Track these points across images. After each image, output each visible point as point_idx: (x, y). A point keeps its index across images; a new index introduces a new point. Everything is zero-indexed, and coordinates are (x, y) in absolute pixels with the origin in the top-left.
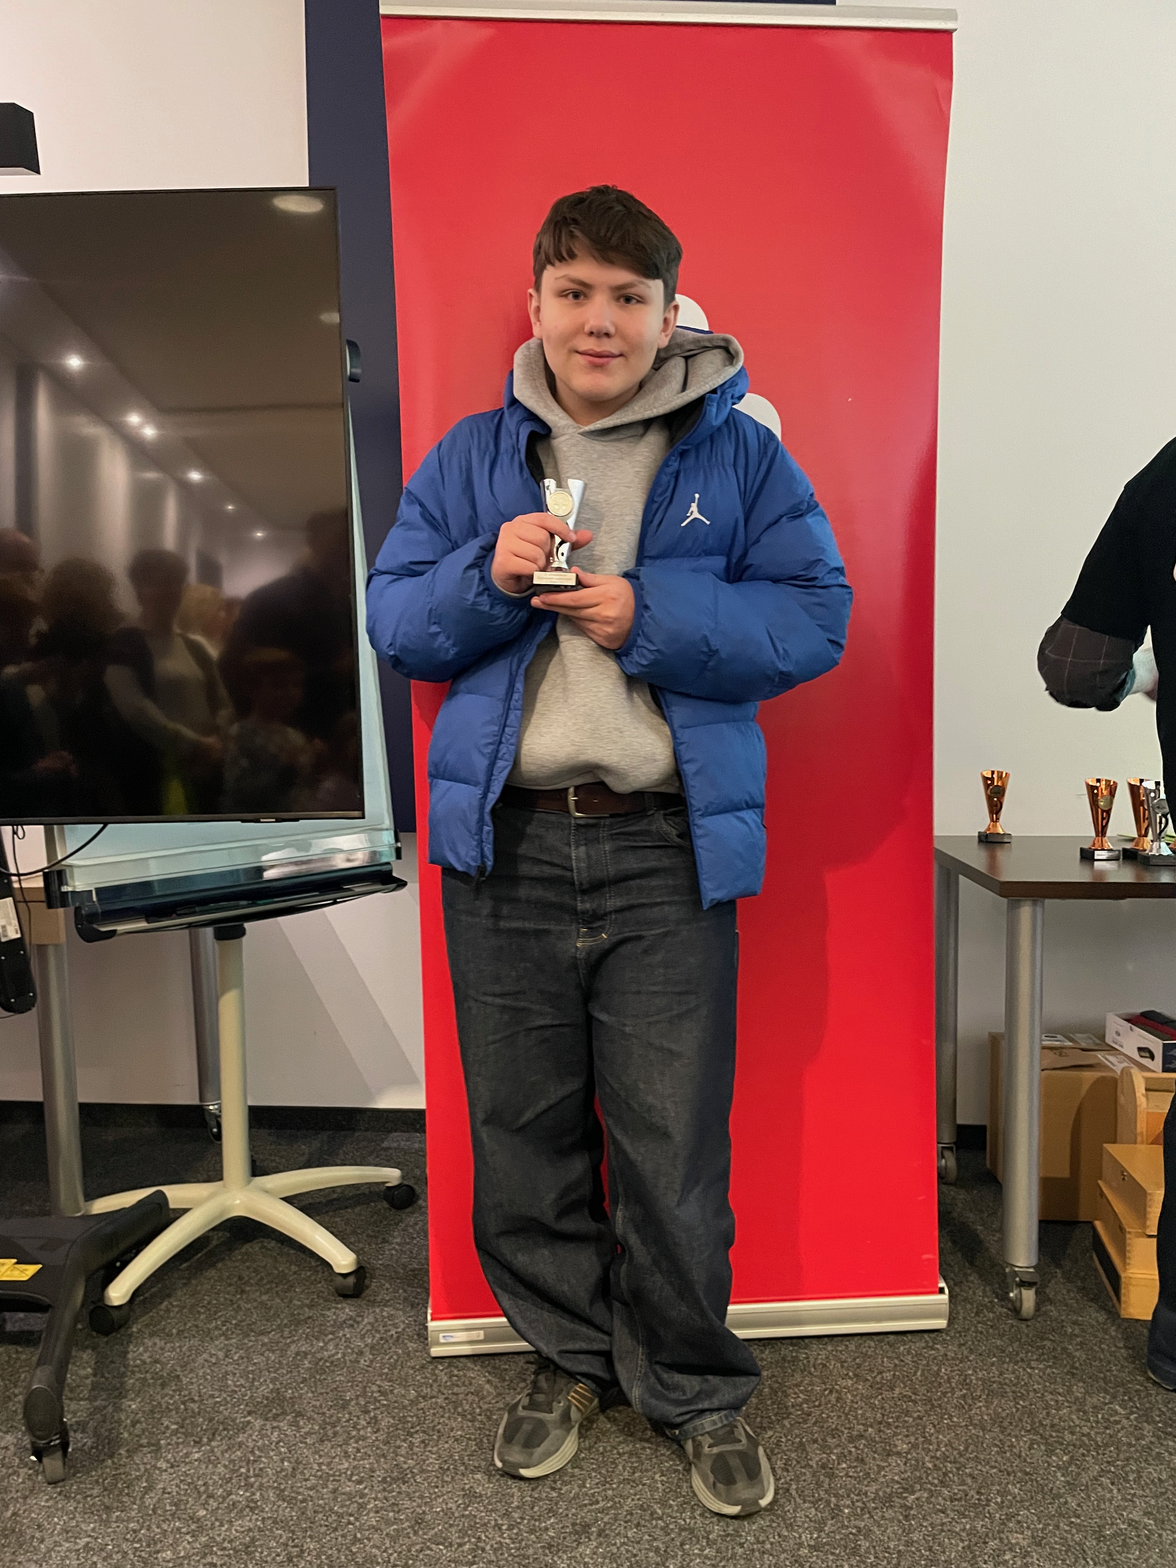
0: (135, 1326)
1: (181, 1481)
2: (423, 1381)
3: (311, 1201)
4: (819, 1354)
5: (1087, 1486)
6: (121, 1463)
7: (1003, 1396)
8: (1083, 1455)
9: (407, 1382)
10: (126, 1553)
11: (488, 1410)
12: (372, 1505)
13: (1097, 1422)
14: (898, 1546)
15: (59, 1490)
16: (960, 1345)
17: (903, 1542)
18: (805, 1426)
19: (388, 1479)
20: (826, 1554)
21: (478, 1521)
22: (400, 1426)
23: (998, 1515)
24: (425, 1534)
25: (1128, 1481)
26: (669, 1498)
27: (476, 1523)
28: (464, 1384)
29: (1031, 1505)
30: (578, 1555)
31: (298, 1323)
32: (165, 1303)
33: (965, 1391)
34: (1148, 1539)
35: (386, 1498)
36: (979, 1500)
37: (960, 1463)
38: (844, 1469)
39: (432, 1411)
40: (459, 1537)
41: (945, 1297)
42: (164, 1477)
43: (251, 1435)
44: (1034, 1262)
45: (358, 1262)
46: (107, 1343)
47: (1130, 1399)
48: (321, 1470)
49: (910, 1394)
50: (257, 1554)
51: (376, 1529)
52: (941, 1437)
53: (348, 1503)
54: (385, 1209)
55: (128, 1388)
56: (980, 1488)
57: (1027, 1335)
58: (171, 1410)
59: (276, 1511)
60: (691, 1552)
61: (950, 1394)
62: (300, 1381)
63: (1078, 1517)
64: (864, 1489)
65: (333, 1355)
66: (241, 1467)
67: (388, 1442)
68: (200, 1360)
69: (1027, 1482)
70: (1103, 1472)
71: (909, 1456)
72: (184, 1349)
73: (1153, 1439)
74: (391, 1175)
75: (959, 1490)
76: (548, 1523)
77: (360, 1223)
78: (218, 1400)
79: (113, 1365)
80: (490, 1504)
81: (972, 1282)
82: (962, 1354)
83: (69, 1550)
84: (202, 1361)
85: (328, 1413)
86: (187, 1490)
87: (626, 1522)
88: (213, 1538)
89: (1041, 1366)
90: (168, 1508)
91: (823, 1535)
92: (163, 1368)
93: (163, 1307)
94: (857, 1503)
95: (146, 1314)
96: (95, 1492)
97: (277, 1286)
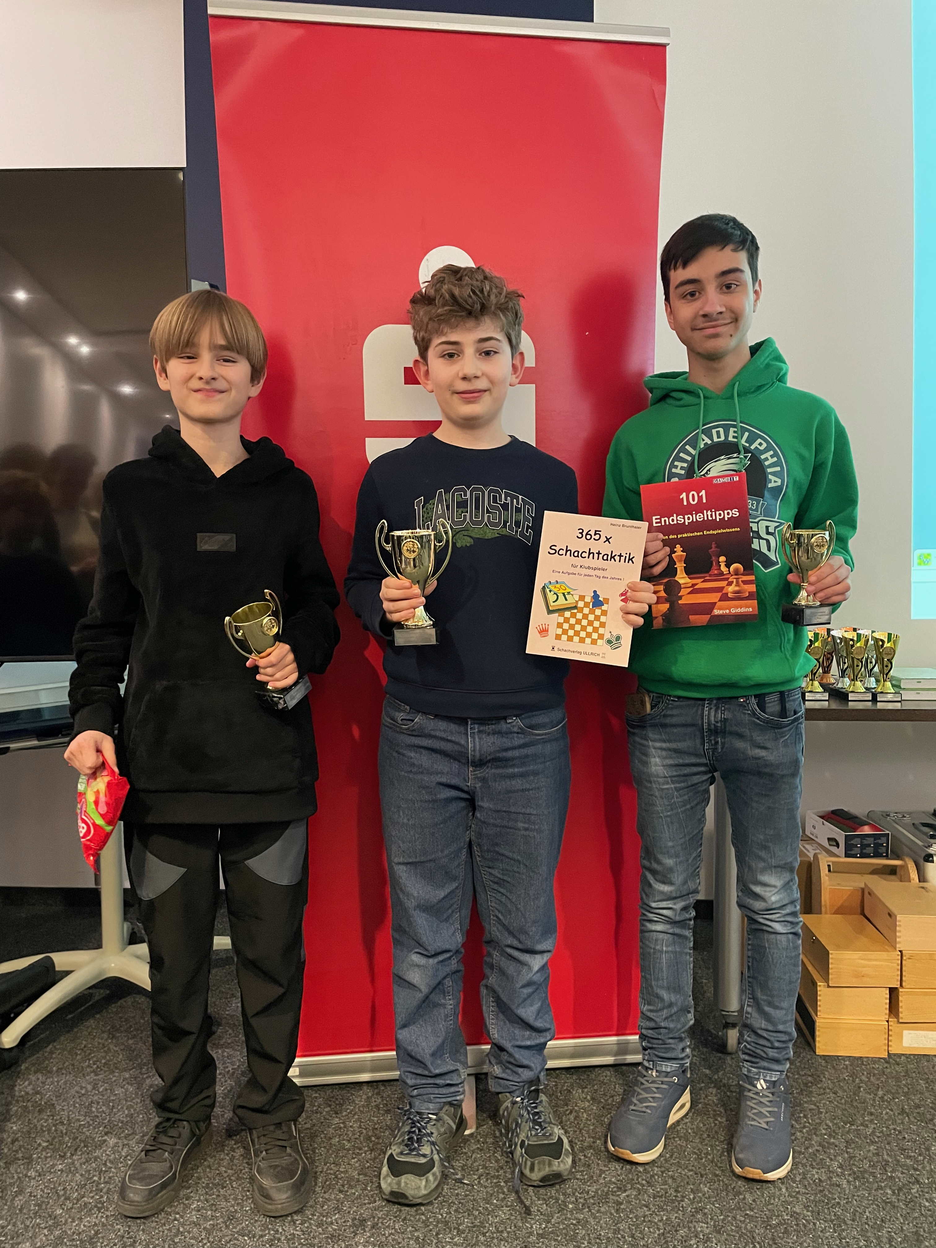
0: (24, 1065)
4: (565, 1082)
7: (705, 1114)
17: (612, 1231)
20: (550, 1240)
23: (689, 1209)
24: (233, 1228)
29: (716, 1200)
32: (51, 1046)
34: (805, 1226)
36: (676, 1196)
40: (261, 1230)
42: (32, 1184)
43: (106, 1151)
47: (805, 1116)
51: (196, 1224)
55: (11, 1113)
56: (678, 1187)
57: (731, 1066)
58: (44, 1131)
60: (444, 1241)
63: (751, 1210)
64: (587, 1188)
66: (94, 1176)
68: (73, 1092)
72: (60, 1083)
73: (820, 1148)
75: (661, 1189)
76: (334, 1218)
78: (82, 1123)
86: (49, 1194)
87: (396, 1217)
88: (65, 1231)
90: (32, 1208)
91: (549, 1225)
92: (42, 1098)
93: (48, 1049)
94: (579, 1200)
95: (34, 1055)
97: (141, 1033)
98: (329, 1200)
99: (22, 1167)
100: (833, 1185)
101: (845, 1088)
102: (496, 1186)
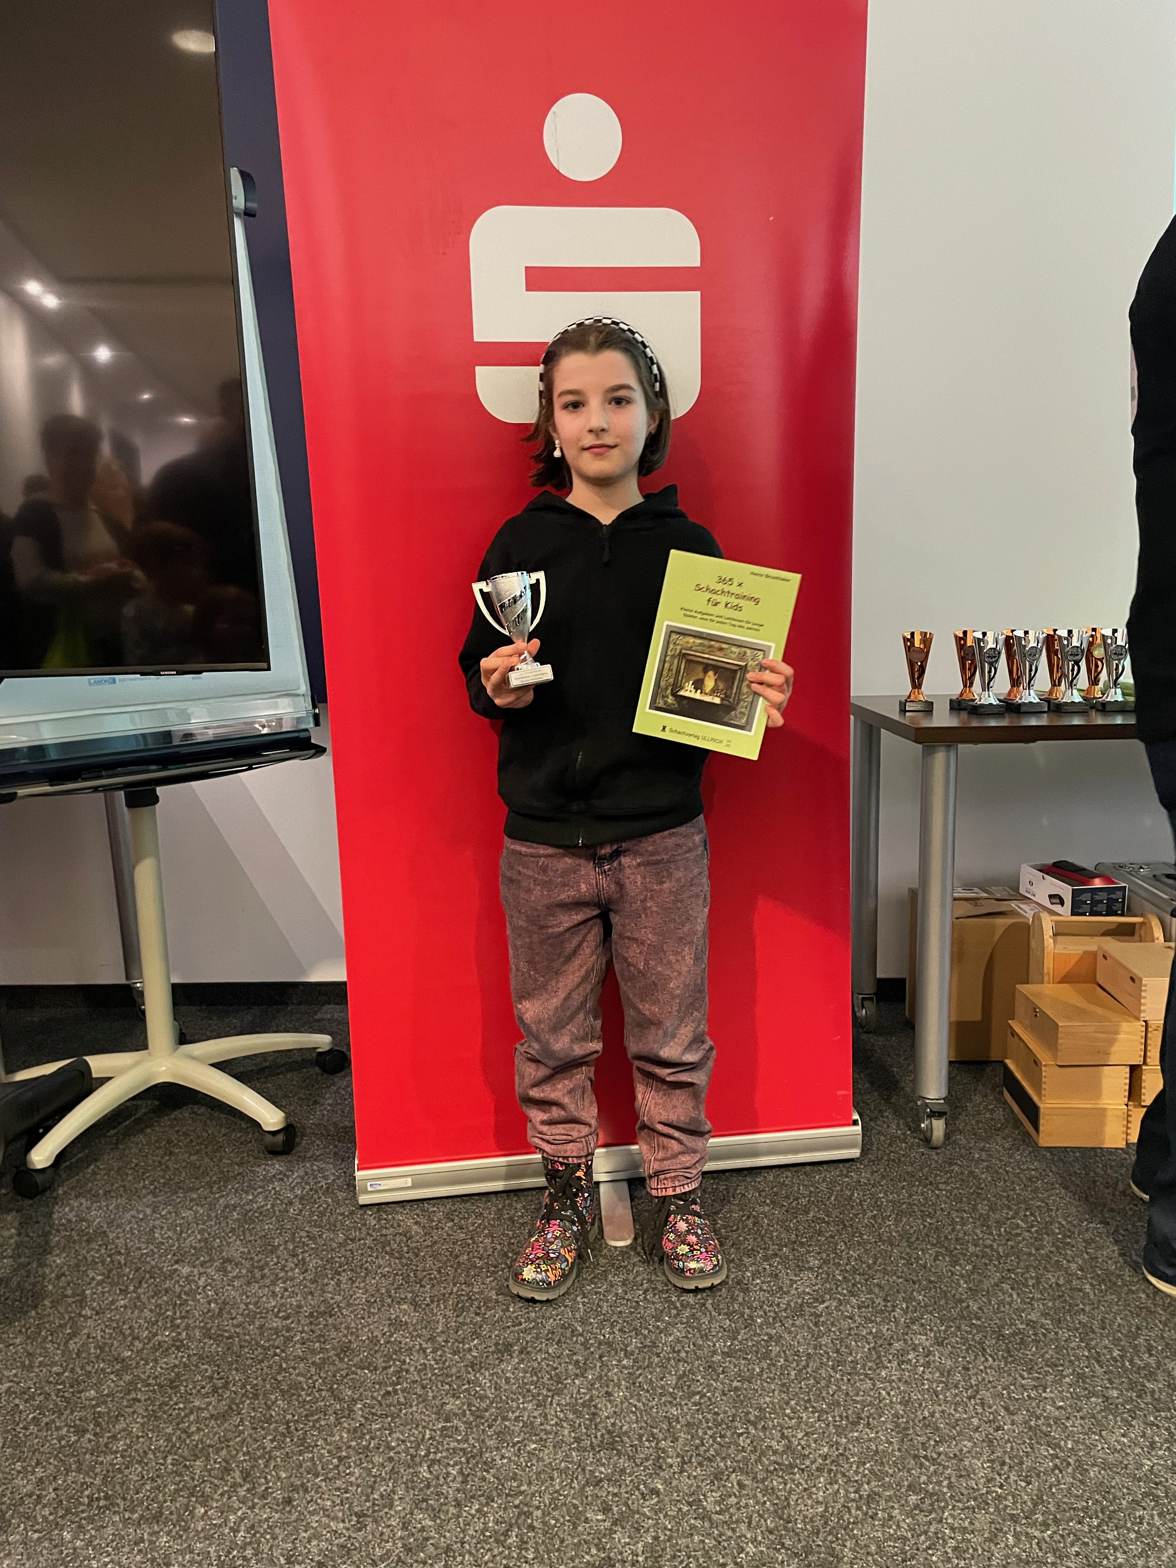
0: (60, 1189)
2: (352, 1225)
3: (241, 1066)
4: (738, 1186)
5: (988, 1292)
6: (45, 1313)
7: (911, 1215)
8: (986, 1264)
9: (335, 1227)
10: (48, 1394)
11: (416, 1248)
12: (298, 1338)
13: (1000, 1235)
14: (807, 1349)
16: (873, 1173)
17: (812, 1346)
19: (315, 1314)
21: (403, 1346)
22: (328, 1266)
23: (903, 1320)
24: (349, 1360)
25: (1027, 1286)
26: (590, 1317)
27: (401, 1348)
28: (392, 1226)
29: (934, 1310)
30: (500, 1371)
31: (227, 1180)
32: (92, 1167)
33: (875, 1212)
34: (1044, 1335)
35: (312, 1331)
36: (885, 1306)
37: (868, 1275)
38: (758, 1284)
39: (360, 1252)
40: (384, 1361)
41: (858, 1128)
42: (89, 1324)
43: (178, 1282)
44: (944, 1093)
45: (288, 1121)
46: (31, 1205)
47: (1032, 1214)
48: (247, 1309)
49: (824, 1216)
50: (182, 1388)
51: (302, 1359)
52: (851, 1252)
53: (274, 1337)
54: (317, 1074)
55: (52, 1245)
56: (886, 1296)
57: (937, 1162)
58: (98, 1263)
59: (202, 1348)
61: (861, 1215)
62: (227, 1231)
63: (979, 1319)
64: (777, 1300)
66: (167, 1310)
68: (128, 1216)
69: (931, 1289)
70: (1003, 1280)
71: (820, 1271)
72: (110, 1208)
73: (1053, 1249)
74: (322, 1041)
75: (867, 1299)
76: (472, 1344)
77: (292, 1087)
78: (145, 1251)
79: (37, 1225)
80: (415, 1330)
81: (887, 1117)
84: (129, 1218)
85: (256, 1258)
86: (111, 1334)
87: (547, 1340)
88: (138, 1376)
89: (949, 1188)
90: (92, 1351)
91: (736, 1342)
92: (89, 1225)
93: (90, 1170)
94: (769, 1314)
95: (72, 1177)
96: (18, 1341)
97: (206, 1148)
98: (464, 1324)
99: (74, 1306)
100: (1074, 1289)
101: (1078, 1182)
102: (666, 1302)
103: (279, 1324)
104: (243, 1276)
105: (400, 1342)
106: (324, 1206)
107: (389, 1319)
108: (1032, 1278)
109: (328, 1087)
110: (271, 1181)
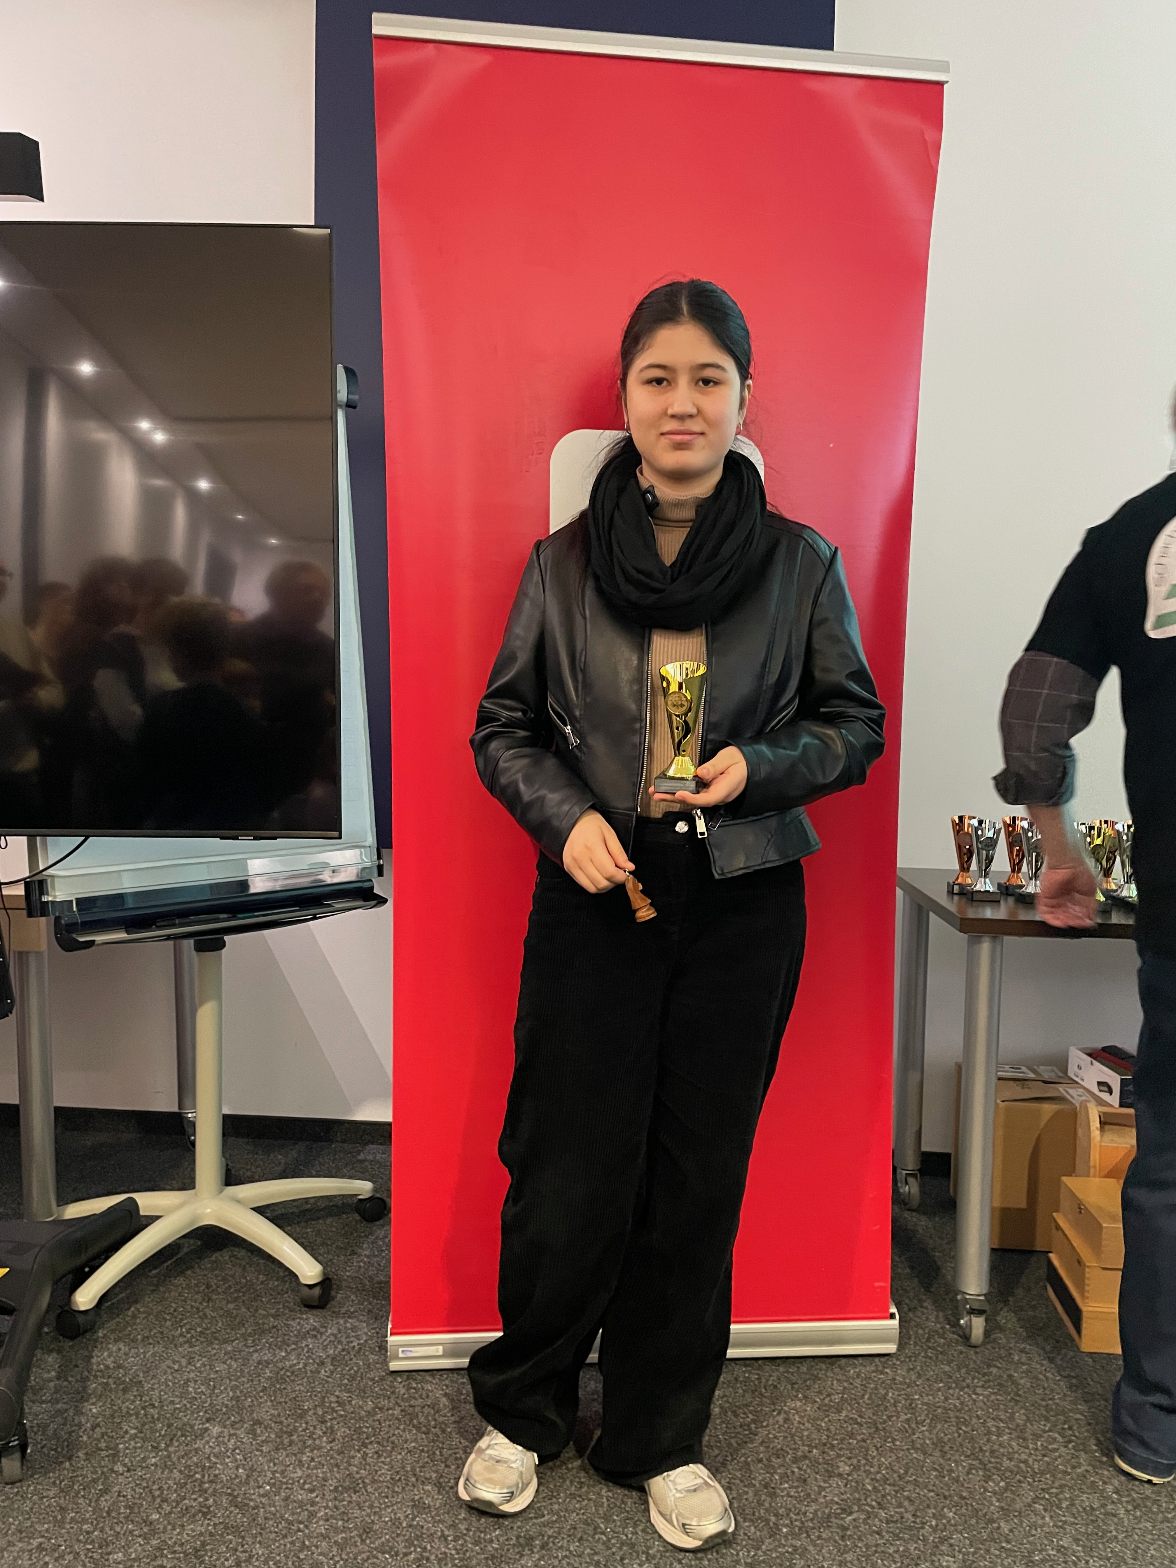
0: (101, 1331)
1: (137, 1485)
2: (381, 1392)
3: (283, 1211)
4: (770, 1376)
5: (1020, 1513)
6: (79, 1465)
7: (946, 1421)
8: (1020, 1481)
9: (365, 1393)
10: (78, 1554)
12: (322, 1513)
13: (1036, 1449)
15: (16, 1490)
16: (909, 1370)
17: (836, 1562)
18: (751, 1446)
19: (340, 1489)
21: (424, 1531)
22: (355, 1437)
23: (931, 1538)
24: (371, 1543)
25: (1060, 1508)
27: (423, 1533)
28: (421, 1397)
29: (964, 1529)
31: (262, 1333)
32: (132, 1309)
33: (909, 1416)
35: (336, 1507)
36: (914, 1522)
37: (899, 1486)
38: (785, 1488)
39: (387, 1423)
40: (405, 1547)
41: (895, 1322)
42: (120, 1480)
43: (208, 1442)
44: (985, 1289)
45: (324, 1273)
46: (71, 1347)
47: (1070, 1428)
48: (274, 1478)
49: (856, 1416)
51: (324, 1537)
52: (883, 1459)
53: (298, 1511)
54: (356, 1221)
55: (90, 1392)
56: (916, 1510)
57: (975, 1362)
58: (132, 1415)
59: (228, 1517)
61: (894, 1418)
62: (259, 1390)
63: (1008, 1542)
64: (804, 1508)
65: (295, 1365)
66: (196, 1473)
67: (343, 1453)
68: (164, 1366)
69: (962, 1506)
70: (1037, 1499)
71: (850, 1478)
72: (147, 1355)
73: (1090, 1468)
74: (363, 1187)
75: (896, 1512)
76: (493, 1535)
77: (330, 1234)
78: (178, 1406)
79: (77, 1369)
80: (438, 1515)
81: (926, 1308)
82: (910, 1379)
83: (22, 1550)
84: (165, 1368)
85: (285, 1422)
86: (141, 1494)
87: (569, 1536)
88: (164, 1541)
89: (986, 1393)
90: (122, 1510)
91: (760, 1553)
92: (126, 1373)
93: (130, 1313)
94: (795, 1523)
95: (112, 1319)
96: (51, 1494)
97: (244, 1296)
100: (1108, 1514)
103: (304, 1497)
104: (271, 1442)
105: (422, 1527)
106: (355, 1368)
107: (413, 1500)
108: (1066, 1499)
109: (367, 1236)
110: (304, 1337)
